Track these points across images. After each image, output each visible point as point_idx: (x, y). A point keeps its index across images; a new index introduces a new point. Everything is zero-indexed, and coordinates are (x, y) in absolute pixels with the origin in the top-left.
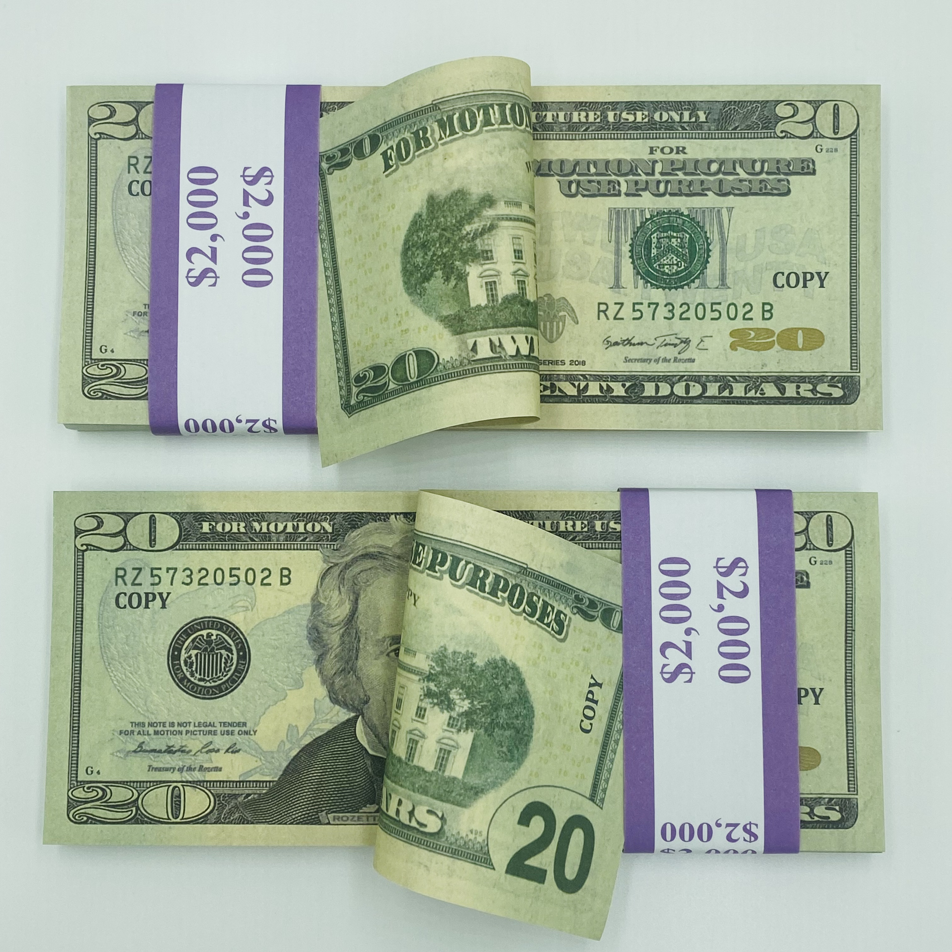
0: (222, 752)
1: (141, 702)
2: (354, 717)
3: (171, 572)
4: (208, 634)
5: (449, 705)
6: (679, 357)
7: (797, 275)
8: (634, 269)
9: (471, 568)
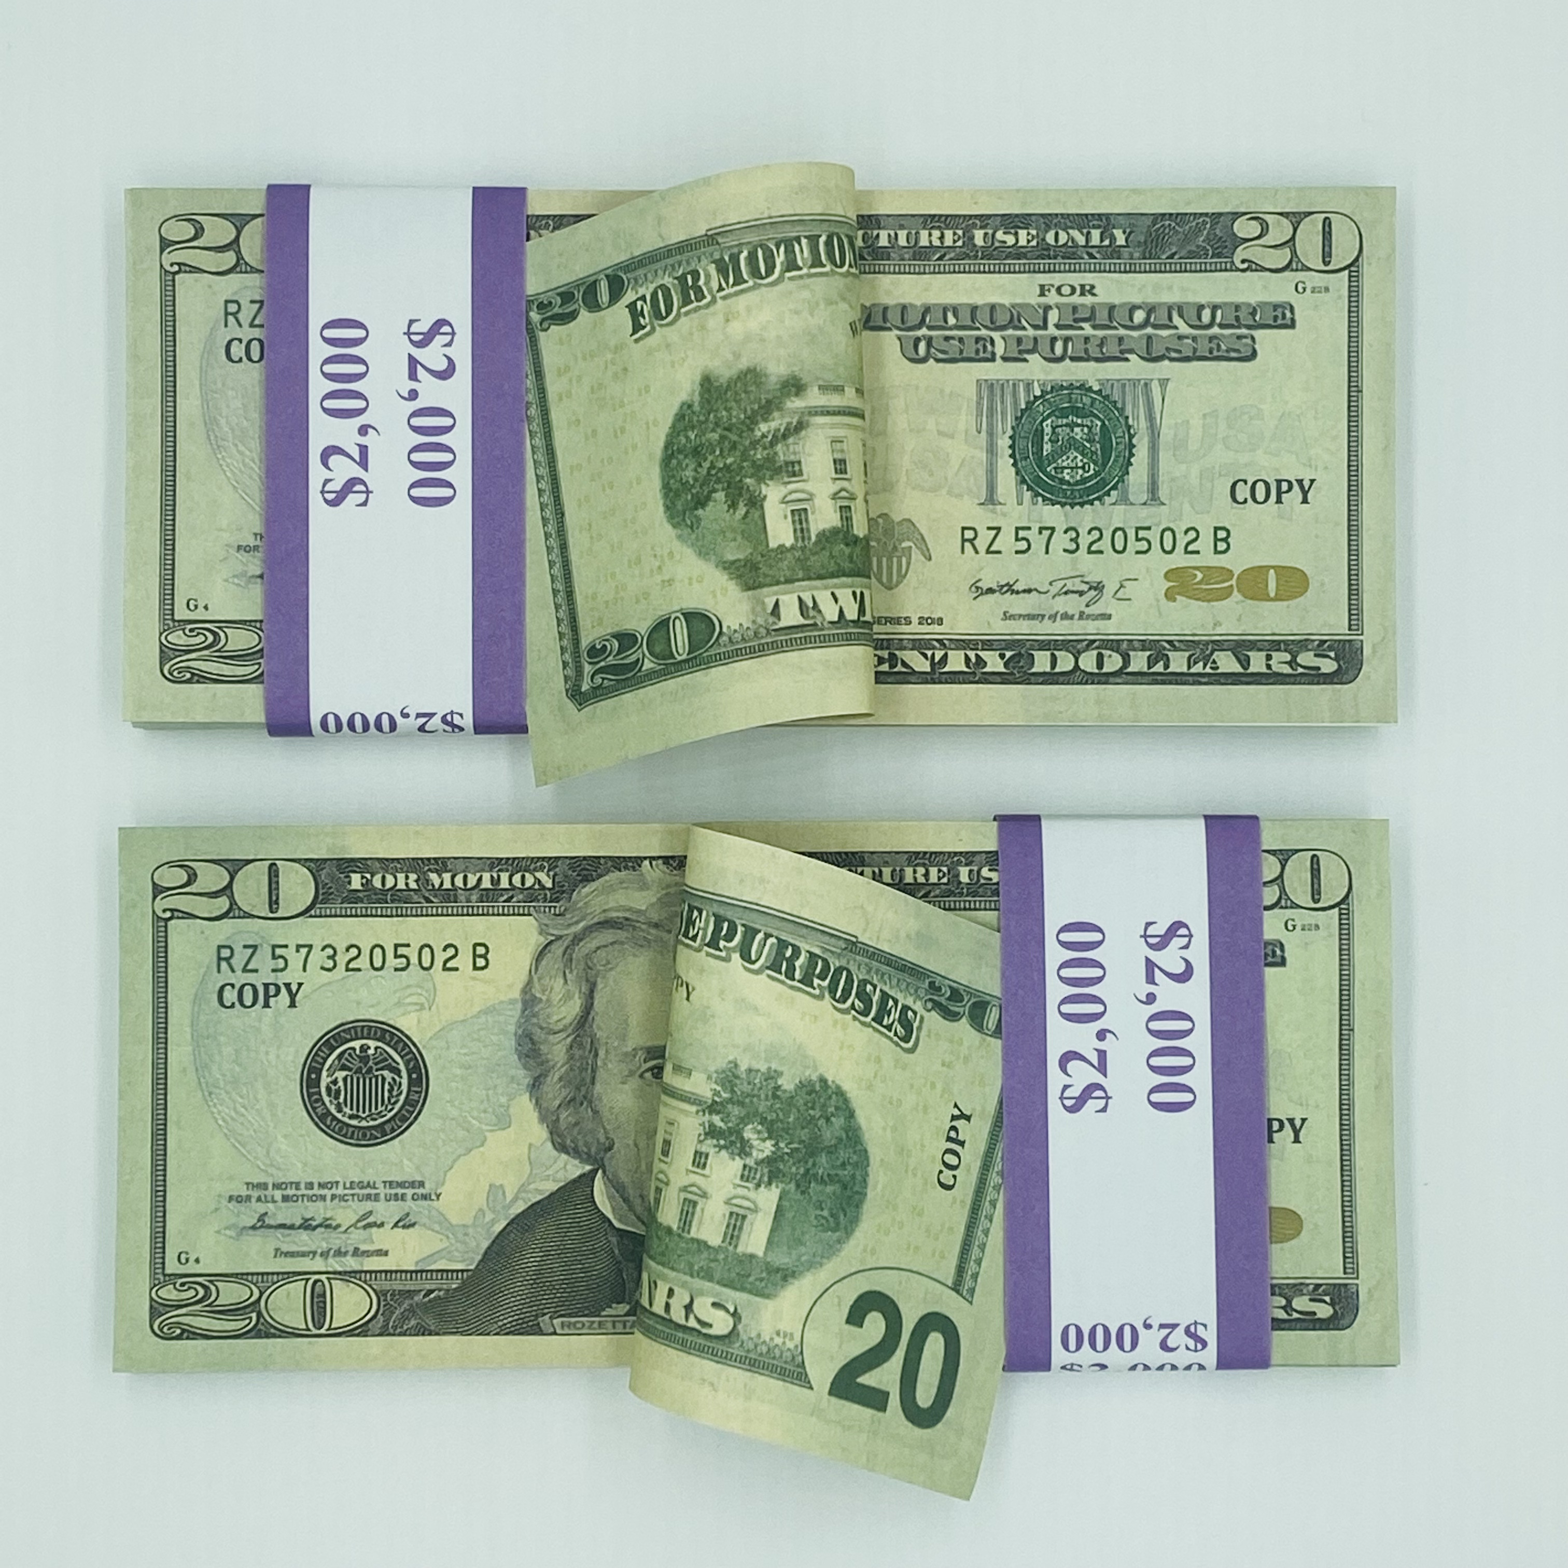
0: (388, 1227)
1: (261, 1152)
2: (591, 1171)
3: (304, 951)
4: (362, 1047)
5: (744, 1149)
6: (1088, 611)
7: (1267, 484)
8: (1017, 473)
9: (772, 944)
